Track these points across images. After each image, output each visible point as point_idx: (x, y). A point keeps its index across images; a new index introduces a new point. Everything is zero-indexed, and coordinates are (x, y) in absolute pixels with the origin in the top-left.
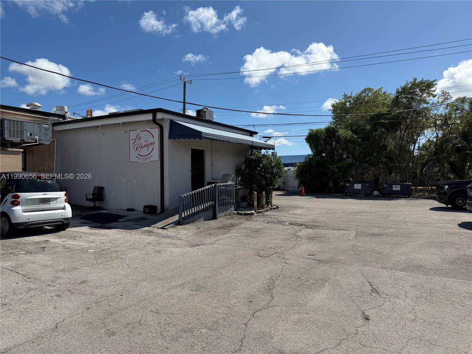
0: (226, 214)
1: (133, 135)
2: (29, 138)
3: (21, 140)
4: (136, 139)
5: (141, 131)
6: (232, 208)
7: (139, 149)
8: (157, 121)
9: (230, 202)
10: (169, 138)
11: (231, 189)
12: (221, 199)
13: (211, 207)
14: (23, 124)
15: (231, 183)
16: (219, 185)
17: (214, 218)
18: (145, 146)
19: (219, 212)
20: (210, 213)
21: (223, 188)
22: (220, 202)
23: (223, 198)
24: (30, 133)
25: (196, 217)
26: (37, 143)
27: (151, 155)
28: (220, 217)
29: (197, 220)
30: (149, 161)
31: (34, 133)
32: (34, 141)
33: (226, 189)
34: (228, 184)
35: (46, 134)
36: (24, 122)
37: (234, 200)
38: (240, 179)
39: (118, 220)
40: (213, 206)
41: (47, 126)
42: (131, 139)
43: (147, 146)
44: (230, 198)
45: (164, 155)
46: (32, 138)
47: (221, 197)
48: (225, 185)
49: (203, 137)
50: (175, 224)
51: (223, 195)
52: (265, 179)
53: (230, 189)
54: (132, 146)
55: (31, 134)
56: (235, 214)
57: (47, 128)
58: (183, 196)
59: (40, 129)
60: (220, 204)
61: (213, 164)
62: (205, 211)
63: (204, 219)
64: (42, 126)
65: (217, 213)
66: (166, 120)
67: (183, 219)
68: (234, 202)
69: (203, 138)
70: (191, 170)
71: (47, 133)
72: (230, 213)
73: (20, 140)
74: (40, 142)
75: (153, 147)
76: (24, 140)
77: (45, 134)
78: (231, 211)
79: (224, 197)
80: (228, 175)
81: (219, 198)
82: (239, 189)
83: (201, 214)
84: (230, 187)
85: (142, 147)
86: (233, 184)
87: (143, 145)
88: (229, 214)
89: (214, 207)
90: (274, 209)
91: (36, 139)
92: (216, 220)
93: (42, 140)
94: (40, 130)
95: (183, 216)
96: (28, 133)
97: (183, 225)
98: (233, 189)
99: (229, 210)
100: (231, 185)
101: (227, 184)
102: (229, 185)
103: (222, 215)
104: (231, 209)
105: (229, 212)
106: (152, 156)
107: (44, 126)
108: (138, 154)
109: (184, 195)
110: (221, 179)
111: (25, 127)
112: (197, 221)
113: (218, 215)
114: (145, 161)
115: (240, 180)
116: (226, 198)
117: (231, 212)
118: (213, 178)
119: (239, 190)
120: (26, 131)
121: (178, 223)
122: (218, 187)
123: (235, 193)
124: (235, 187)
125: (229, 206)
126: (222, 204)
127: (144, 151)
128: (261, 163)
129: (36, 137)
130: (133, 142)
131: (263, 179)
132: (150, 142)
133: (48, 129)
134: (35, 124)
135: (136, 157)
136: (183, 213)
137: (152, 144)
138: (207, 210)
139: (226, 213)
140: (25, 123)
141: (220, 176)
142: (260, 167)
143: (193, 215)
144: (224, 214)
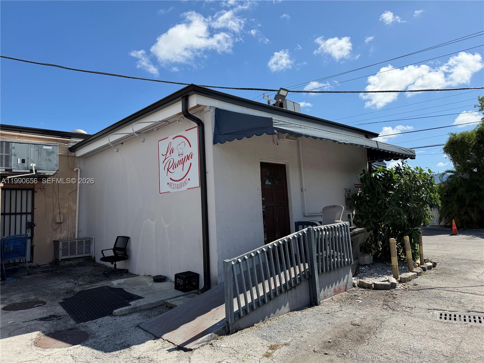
0: (337, 289)
1: (163, 147)
2: (20, 166)
3: (6, 170)
4: (166, 154)
5: (173, 139)
6: (348, 273)
7: (171, 170)
8: (190, 112)
9: (344, 262)
10: (215, 143)
11: (344, 235)
12: (324, 256)
13: (303, 279)
14: (10, 146)
15: (341, 223)
16: (318, 230)
17: (313, 302)
18: (179, 162)
19: (323, 287)
20: (302, 291)
21: (326, 233)
22: (322, 265)
23: (328, 253)
24: (22, 159)
25: (270, 305)
26: (33, 173)
27: (187, 177)
28: (325, 297)
29: (274, 313)
30: (184, 188)
31: (28, 158)
32: (29, 171)
33: (334, 235)
34: (336, 225)
35: (50, 160)
36: (12, 142)
37: (350, 257)
38: (354, 213)
39: (114, 311)
40: (309, 274)
41: (51, 148)
42: (160, 155)
43: (182, 162)
44: (342, 254)
45: (207, 174)
46: (25, 166)
47: (324, 252)
48: (331, 227)
49: (276, 129)
50: (216, 333)
51: (328, 247)
52: (407, 210)
53: (341, 236)
54: (162, 166)
55: (24, 160)
56: (354, 286)
57: (50, 151)
58: (233, 263)
59: (40, 152)
60: (322, 271)
61: (304, 188)
62: (291, 289)
63: (290, 307)
64: (42, 148)
65: (318, 291)
66: (207, 109)
67: (237, 318)
68: (351, 262)
69: (275, 131)
70: (263, 201)
71: (50, 157)
72: (346, 286)
73: (4, 170)
74: (38, 171)
75: (191, 164)
76: (11, 170)
77: (46, 160)
78: (347, 282)
79: (329, 251)
80: (334, 206)
81: (321, 254)
82: (359, 233)
83: (282, 297)
84: (341, 231)
85: (175, 166)
86: (347, 226)
87: (176, 161)
88: (343, 288)
89: (309, 277)
90: (430, 268)
91: (32, 167)
92: (316, 307)
93: (42, 169)
94: (40, 154)
95: (236, 308)
96: (19, 159)
97: (236, 332)
98: (348, 234)
99: (343, 280)
100: (343, 228)
101: (334, 226)
102: (338, 228)
103: (329, 293)
104: (347, 276)
105: (343, 283)
106: (189, 179)
107: (45, 147)
108: (171, 179)
109: (234, 261)
110: (321, 216)
111: (13, 150)
112: (272, 315)
113: (321, 294)
114: (180, 190)
115: (356, 216)
116: (335, 255)
117: (347, 284)
118: (306, 215)
119: (358, 236)
120: (15, 155)
121: (224, 328)
122: (316, 233)
123: (352, 242)
124: (351, 230)
125: (341, 271)
126: (326, 269)
127: (178, 173)
128: (395, 183)
129: (31, 165)
130: (162, 158)
131: (402, 212)
132: (185, 155)
133: (53, 152)
134: (31, 145)
135: (168, 184)
136: (235, 300)
137: (188, 158)
138: (295, 287)
139: (336, 286)
140: (14, 143)
141: (319, 209)
142: (392, 189)
143: (261, 302)
144: (332, 289)
